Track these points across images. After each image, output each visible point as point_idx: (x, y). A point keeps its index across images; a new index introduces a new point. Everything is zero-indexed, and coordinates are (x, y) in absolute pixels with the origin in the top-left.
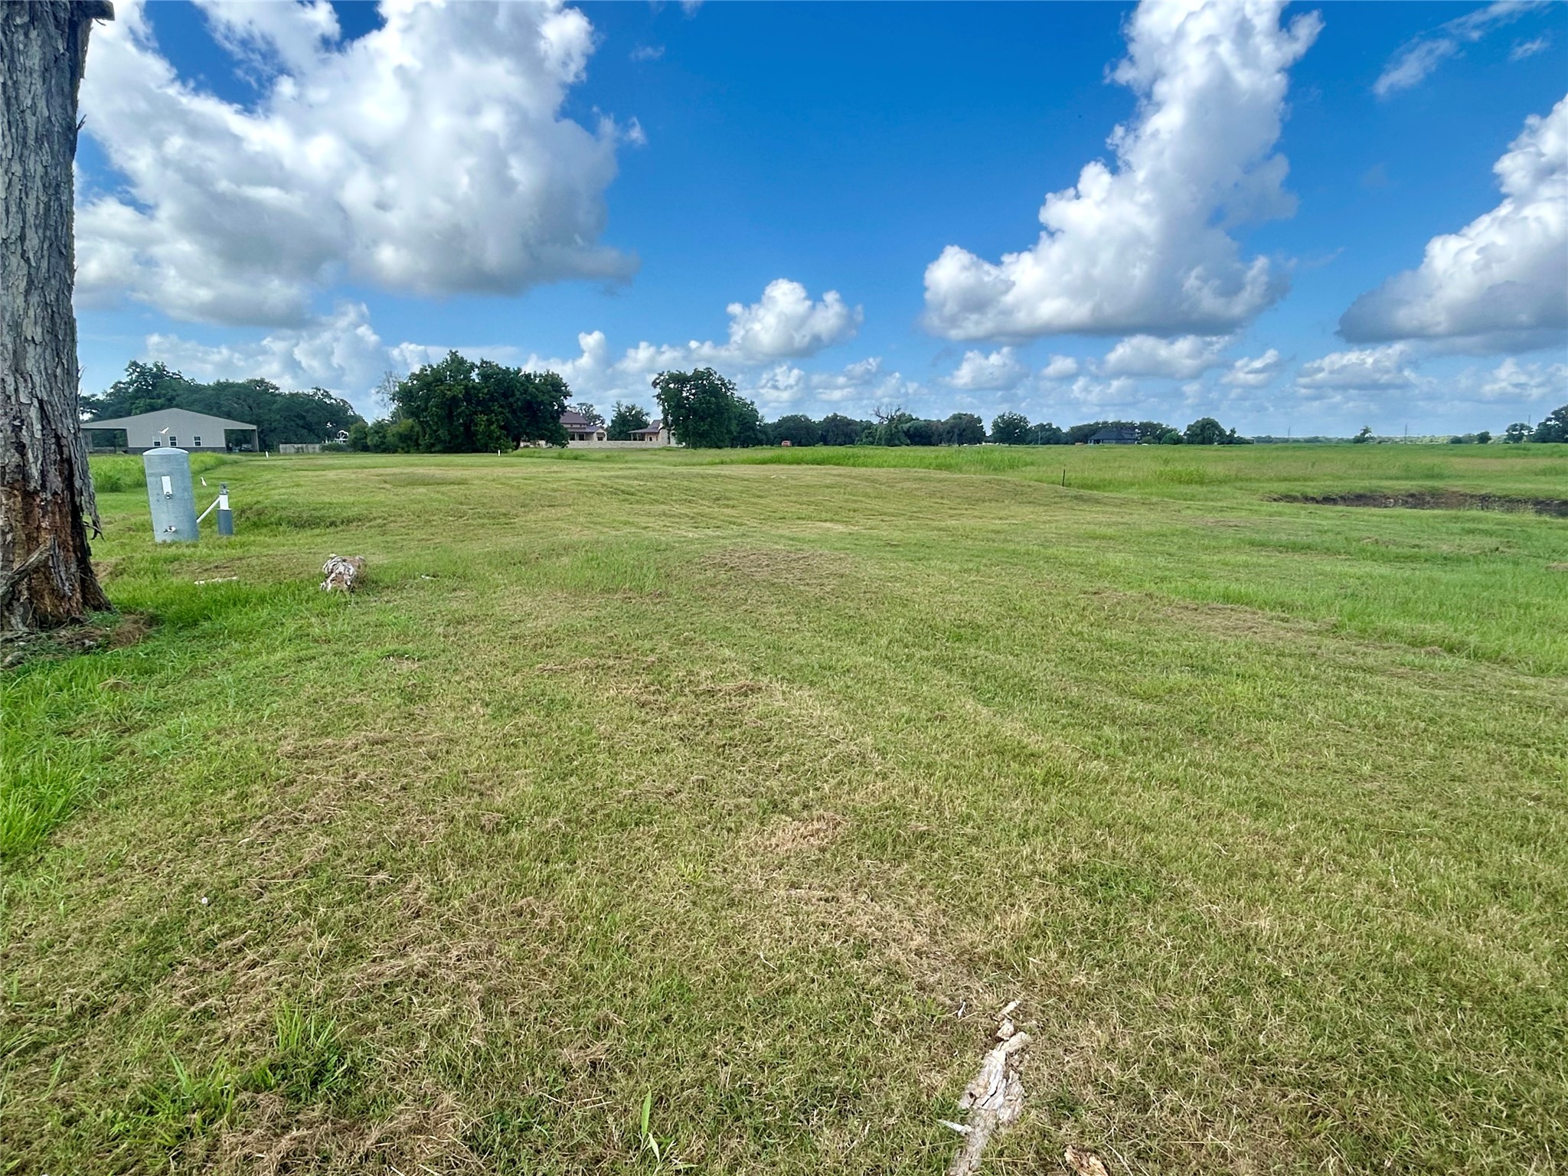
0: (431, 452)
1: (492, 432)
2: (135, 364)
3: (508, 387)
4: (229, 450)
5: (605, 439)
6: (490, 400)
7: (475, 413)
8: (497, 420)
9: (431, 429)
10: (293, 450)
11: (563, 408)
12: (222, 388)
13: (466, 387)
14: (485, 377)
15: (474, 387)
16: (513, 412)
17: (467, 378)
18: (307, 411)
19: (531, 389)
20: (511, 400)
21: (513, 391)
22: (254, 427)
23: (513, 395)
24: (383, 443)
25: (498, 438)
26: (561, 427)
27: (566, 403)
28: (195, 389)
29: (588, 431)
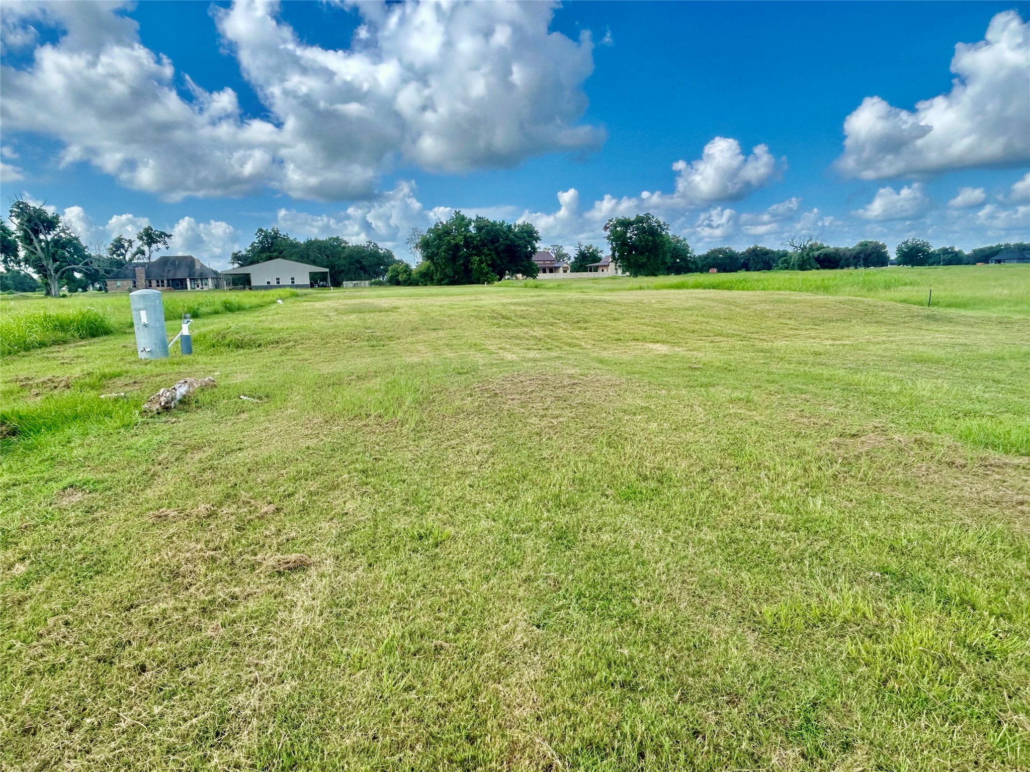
0: (441, 285)
1: (483, 269)
2: (261, 230)
3: (495, 236)
4: (312, 286)
5: (569, 271)
6: (481, 246)
7: (471, 255)
8: (486, 260)
9: (441, 268)
10: (352, 285)
11: (534, 249)
12: (310, 244)
13: (465, 237)
14: (479, 229)
15: (471, 237)
16: (498, 254)
17: (467, 231)
18: (363, 258)
19: (511, 236)
20: (497, 245)
21: (498, 239)
22: (327, 270)
23: (498, 241)
24: (409, 279)
25: (487, 273)
26: (533, 264)
27: (537, 245)
28: (294, 245)
29: (556, 265)
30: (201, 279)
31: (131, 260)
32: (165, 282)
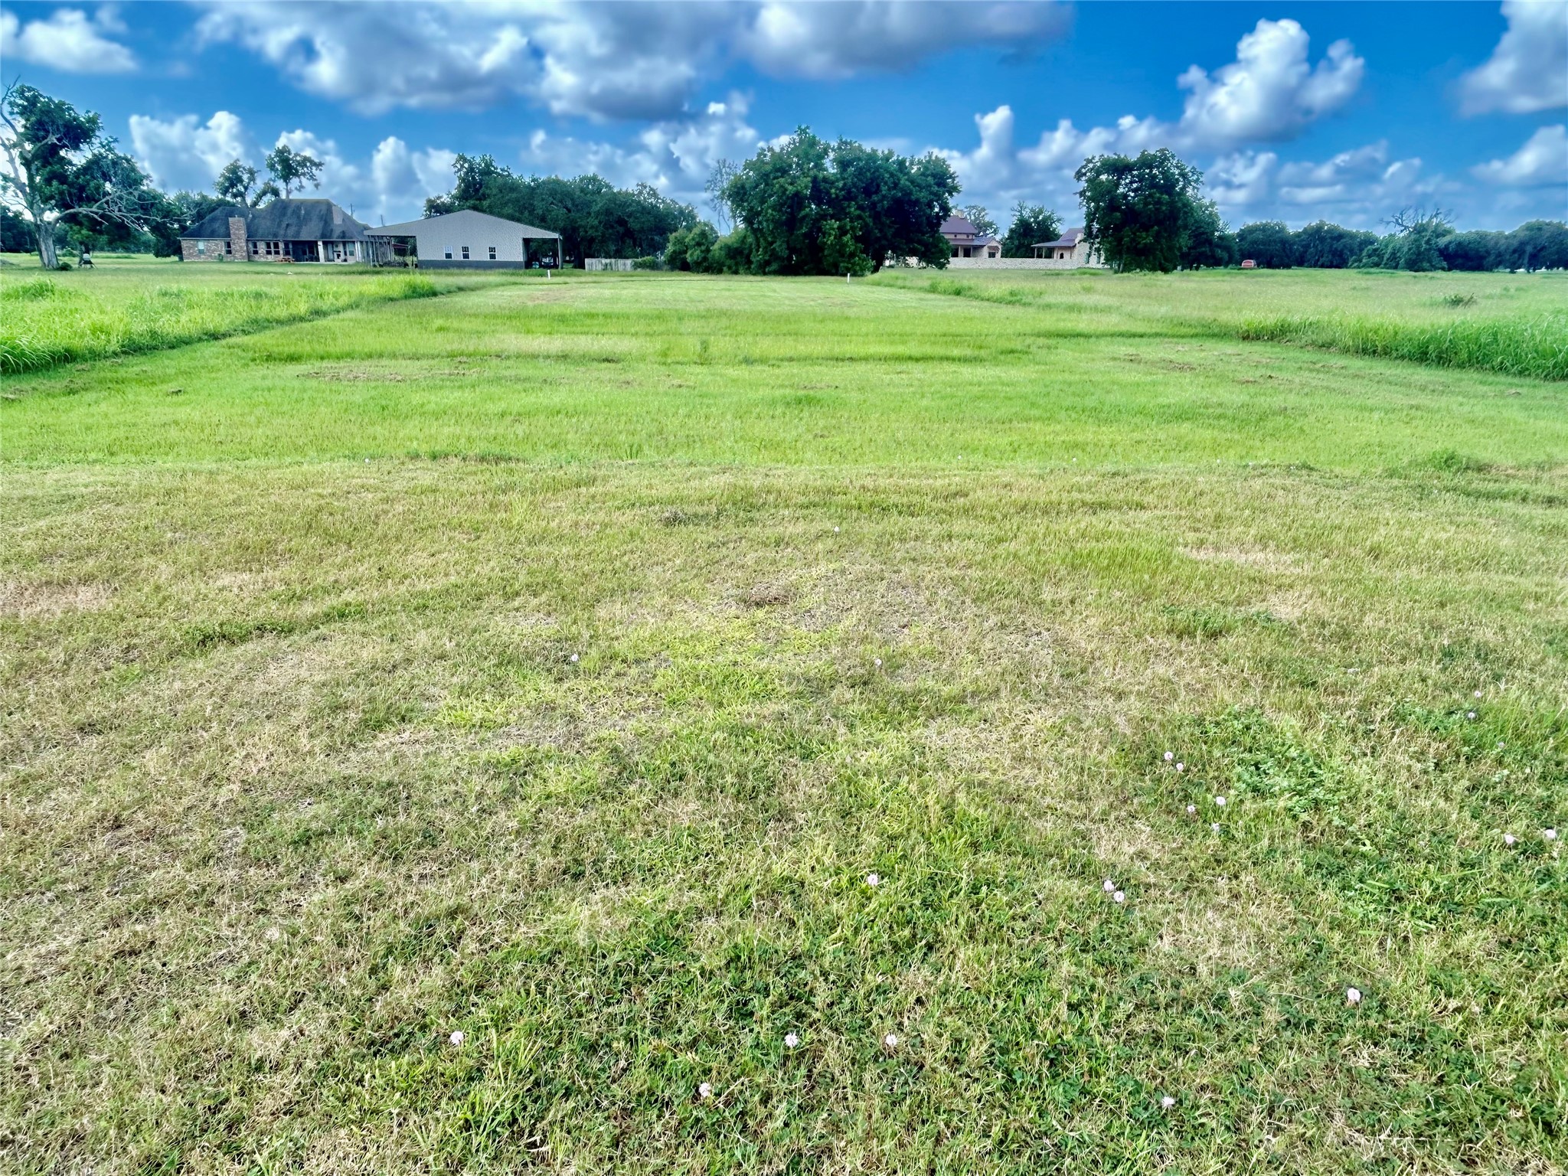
0: (765, 274)
1: (844, 245)
2: (463, 158)
3: (872, 180)
4: (528, 265)
5: (998, 255)
6: (845, 198)
7: (824, 217)
8: (853, 228)
9: (765, 239)
10: (600, 267)
11: (946, 209)
12: (536, 185)
13: (815, 180)
14: (843, 164)
15: (825, 180)
16: (876, 216)
17: (819, 166)
18: (630, 216)
19: (904, 181)
20: (875, 198)
21: (878, 186)
22: (555, 236)
23: (878, 190)
24: (705, 259)
25: (852, 255)
26: (941, 239)
27: (951, 202)
28: (511, 187)
29: (977, 243)
30: (344, 244)
32: (281, 246)
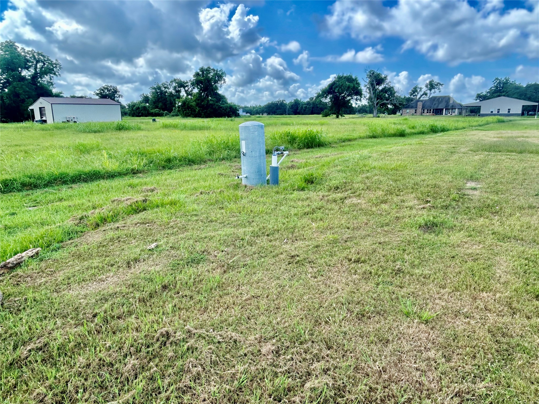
2: (497, 79)
12: (529, 87)
22: (537, 104)
28: (518, 88)
30: (452, 109)
31: (420, 98)
32: (432, 110)
